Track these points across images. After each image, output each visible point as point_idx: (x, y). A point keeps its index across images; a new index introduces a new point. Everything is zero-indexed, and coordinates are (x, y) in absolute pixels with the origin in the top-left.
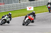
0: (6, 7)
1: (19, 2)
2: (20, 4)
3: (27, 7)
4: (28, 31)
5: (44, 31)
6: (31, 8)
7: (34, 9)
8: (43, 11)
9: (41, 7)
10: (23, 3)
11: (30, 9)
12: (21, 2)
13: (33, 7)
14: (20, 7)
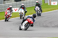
1: (3, 3)
2: (5, 5)
5: (32, 36)
8: (30, 13)
11: (16, 10)
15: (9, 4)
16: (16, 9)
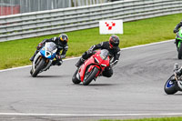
0: (24, 23)
2: (76, 10)
3: (100, 21)
4: (105, 110)
6: (114, 25)
7: (124, 30)
9: (150, 21)
10: (87, 6)
11: (110, 28)
12: (79, 3)
13: (122, 21)
14: (75, 21)
15: (88, 8)
16: (111, 25)
